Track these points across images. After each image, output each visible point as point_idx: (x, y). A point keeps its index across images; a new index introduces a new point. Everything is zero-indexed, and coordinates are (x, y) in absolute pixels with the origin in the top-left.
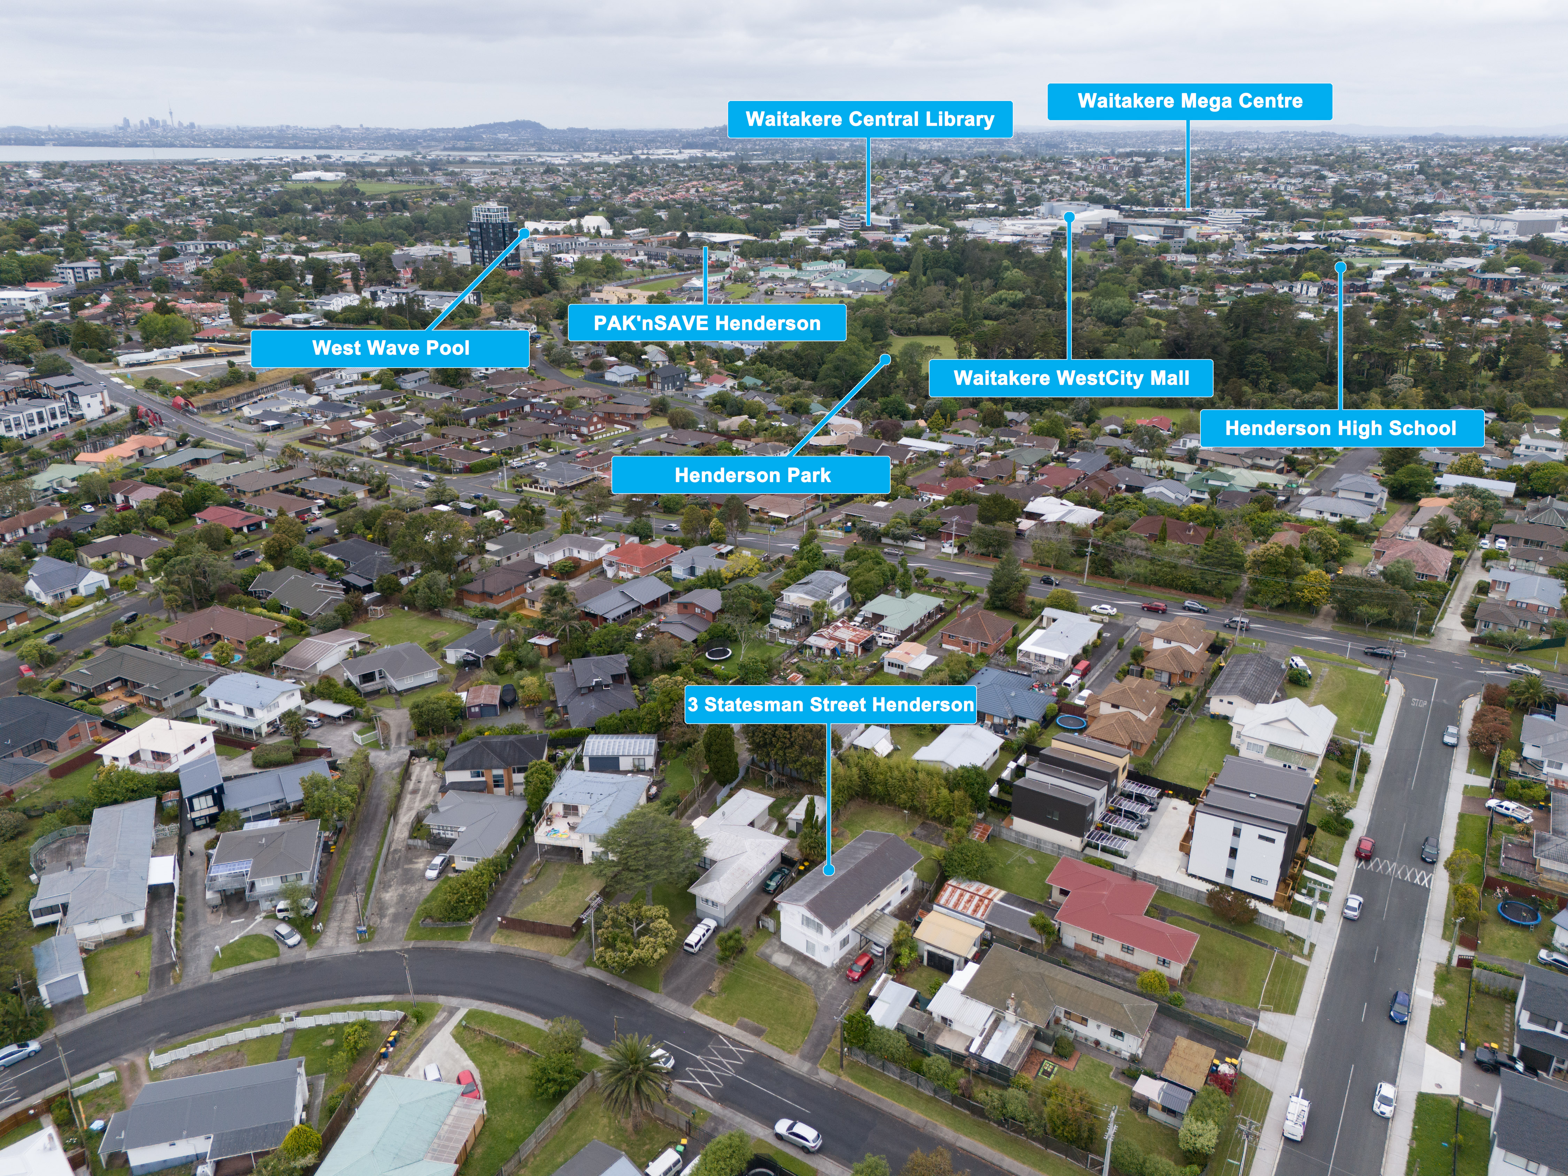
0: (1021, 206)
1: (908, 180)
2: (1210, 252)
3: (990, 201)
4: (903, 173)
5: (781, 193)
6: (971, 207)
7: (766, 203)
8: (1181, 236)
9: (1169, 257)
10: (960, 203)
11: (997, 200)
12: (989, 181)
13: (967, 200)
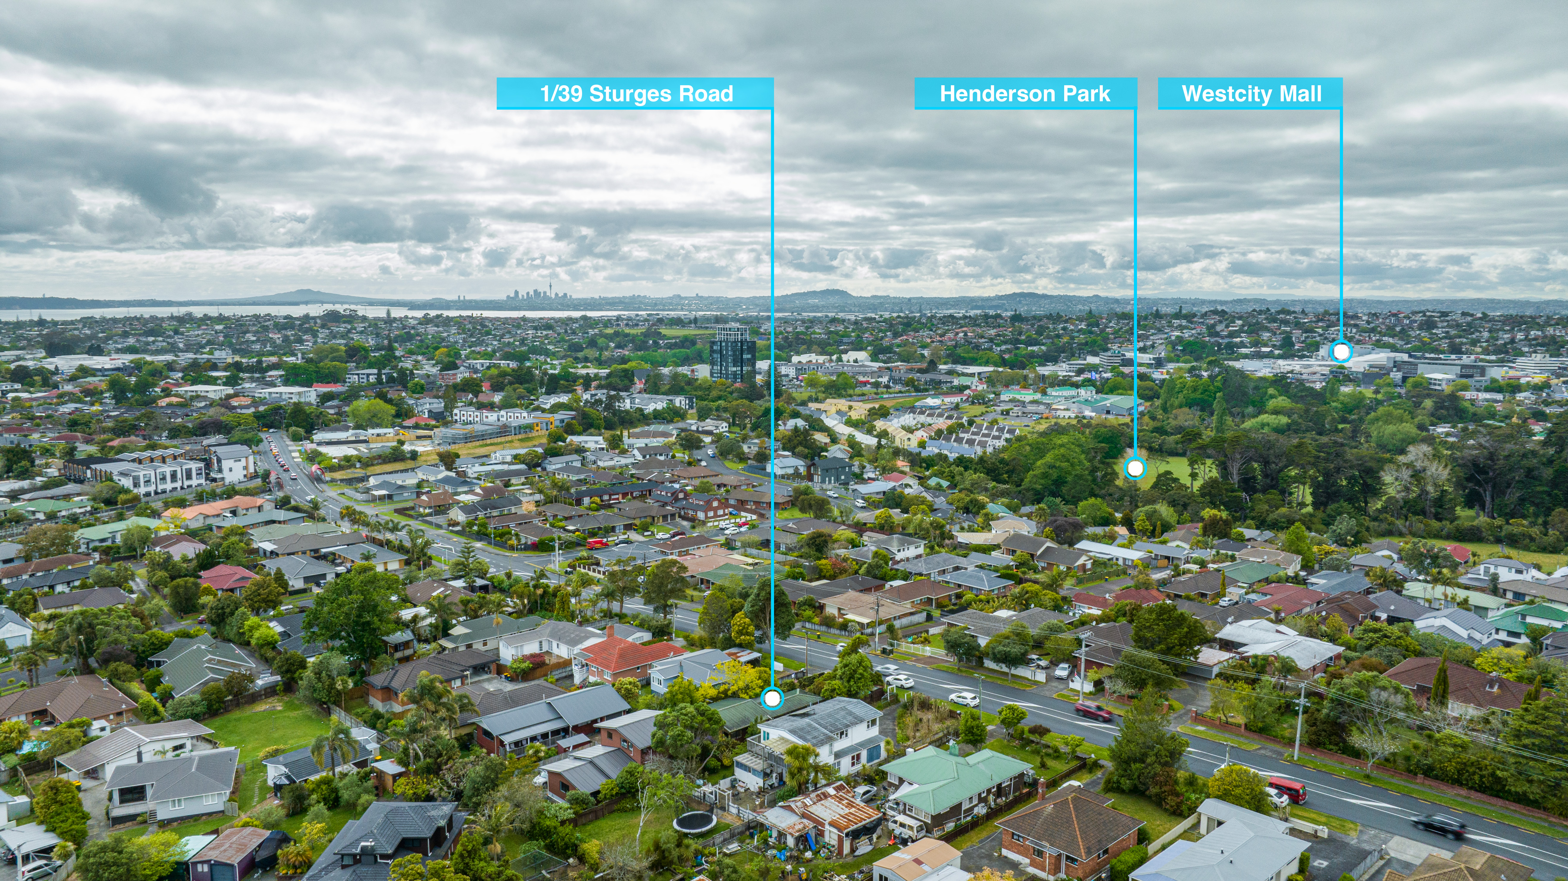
0: (1299, 350)
1: (1181, 328)
2: (1520, 391)
3: (1266, 345)
4: (1176, 322)
5: (1048, 337)
6: (1244, 351)
7: (1031, 345)
8: (1483, 374)
9: (1468, 395)
10: (1231, 347)
11: (1274, 346)
12: (1267, 329)
13: (1242, 345)
